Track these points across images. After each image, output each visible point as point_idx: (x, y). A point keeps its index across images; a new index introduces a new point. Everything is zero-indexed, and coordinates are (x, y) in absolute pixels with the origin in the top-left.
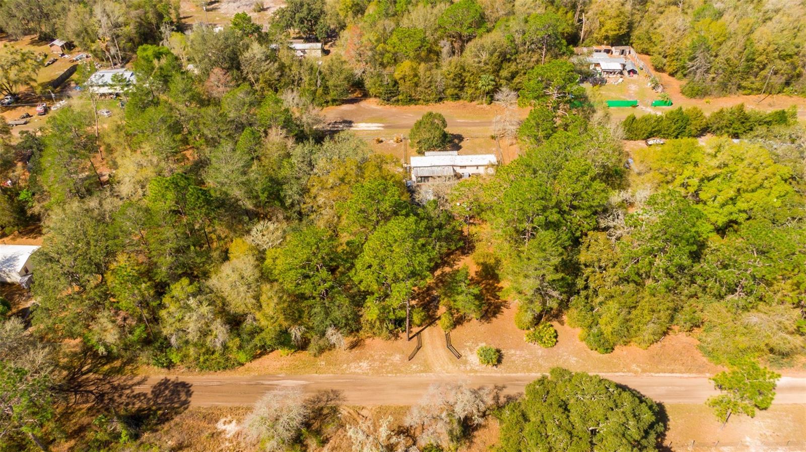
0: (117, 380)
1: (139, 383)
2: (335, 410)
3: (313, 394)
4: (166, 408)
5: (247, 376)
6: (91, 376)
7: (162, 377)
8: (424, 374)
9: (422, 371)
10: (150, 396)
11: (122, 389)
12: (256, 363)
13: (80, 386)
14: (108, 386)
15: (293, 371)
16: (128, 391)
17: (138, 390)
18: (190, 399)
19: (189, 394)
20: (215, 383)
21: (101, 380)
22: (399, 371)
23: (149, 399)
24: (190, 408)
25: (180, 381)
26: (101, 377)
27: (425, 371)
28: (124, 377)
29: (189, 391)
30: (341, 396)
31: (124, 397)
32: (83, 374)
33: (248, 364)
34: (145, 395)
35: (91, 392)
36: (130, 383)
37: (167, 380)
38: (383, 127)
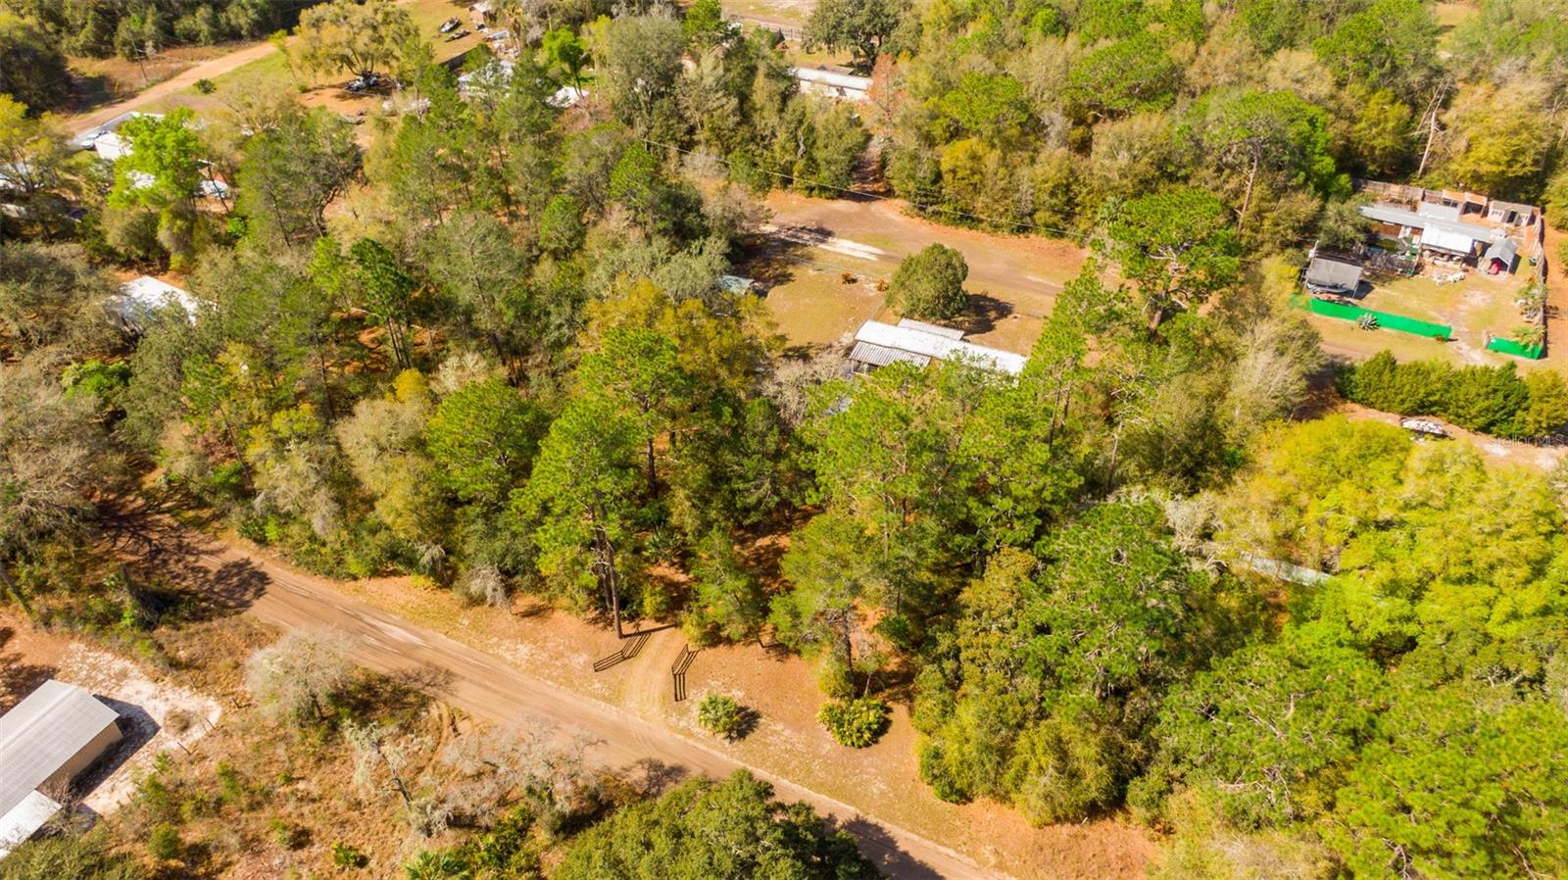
0: (192, 537)
1: (212, 553)
2: (424, 702)
3: (416, 665)
4: (215, 602)
5: (349, 600)
6: (167, 519)
7: (245, 555)
8: (603, 704)
9: (604, 699)
10: (211, 577)
11: (188, 552)
12: (375, 585)
13: (144, 527)
14: (175, 541)
15: (417, 617)
16: (192, 559)
17: (205, 561)
18: (255, 602)
19: (259, 593)
20: (303, 593)
21: (172, 528)
22: (570, 683)
23: (207, 581)
24: (244, 615)
25: (262, 570)
26: (176, 525)
27: (608, 700)
28: (202, 536)
29: (262, 589)
30: (452, 686)
31: (180, 565)
32: (159, 513)
33: (363, 582)
34: (207, 572)
35: (150, 541)
36: (203, 547)
37: (248, 562)
38: (878, 255)
